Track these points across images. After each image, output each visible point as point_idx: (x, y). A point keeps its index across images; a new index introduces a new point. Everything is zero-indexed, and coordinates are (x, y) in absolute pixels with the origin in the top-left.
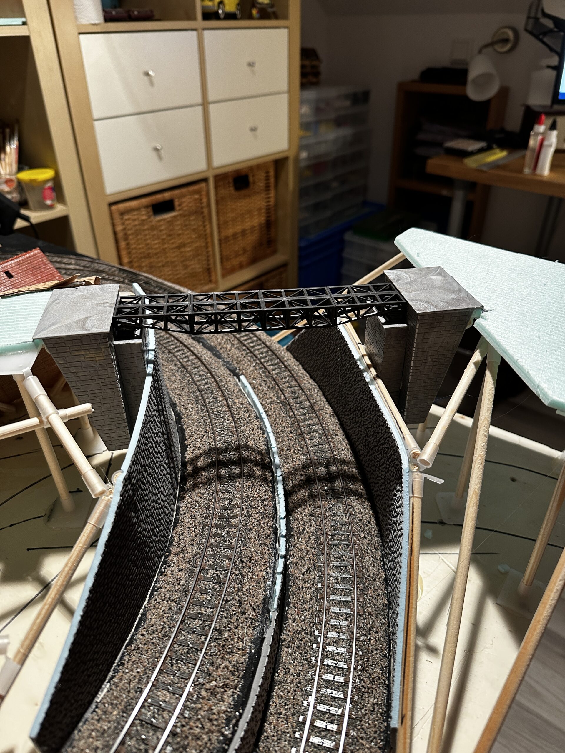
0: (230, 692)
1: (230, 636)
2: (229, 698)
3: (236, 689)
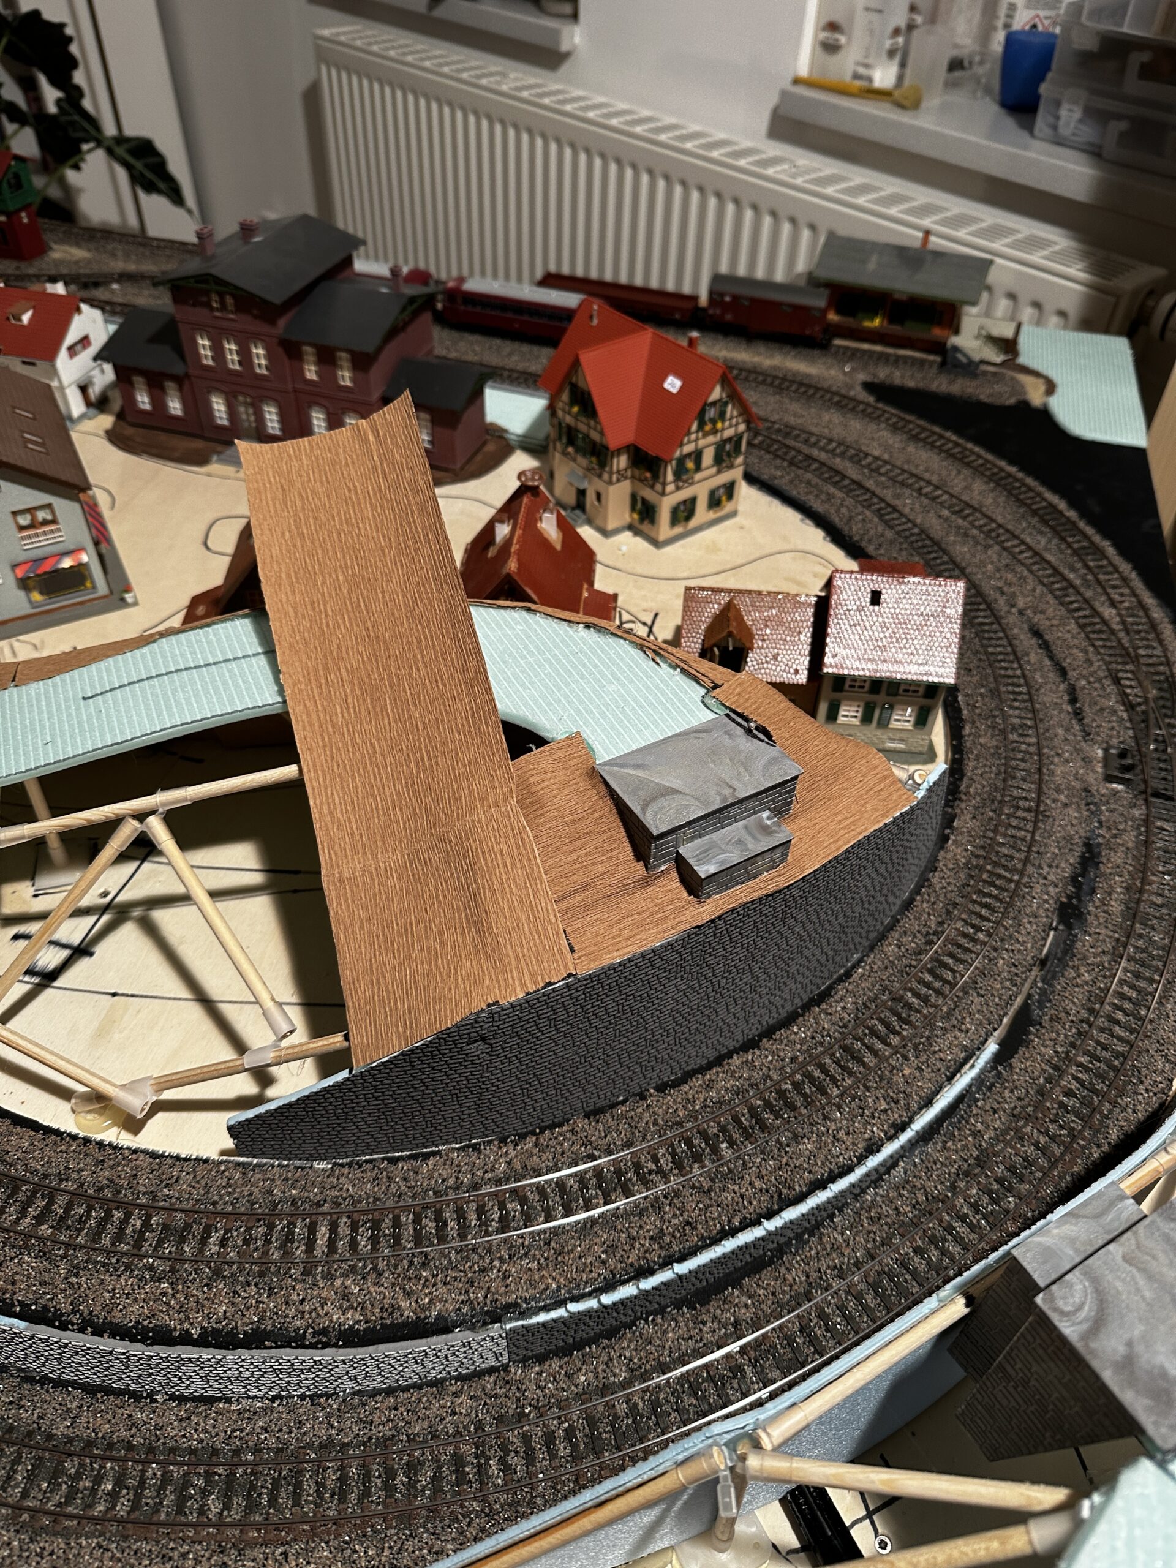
0: (358, 1317)
1: (427, 1280)
2: (350, 1318)
3: (367, 1322)
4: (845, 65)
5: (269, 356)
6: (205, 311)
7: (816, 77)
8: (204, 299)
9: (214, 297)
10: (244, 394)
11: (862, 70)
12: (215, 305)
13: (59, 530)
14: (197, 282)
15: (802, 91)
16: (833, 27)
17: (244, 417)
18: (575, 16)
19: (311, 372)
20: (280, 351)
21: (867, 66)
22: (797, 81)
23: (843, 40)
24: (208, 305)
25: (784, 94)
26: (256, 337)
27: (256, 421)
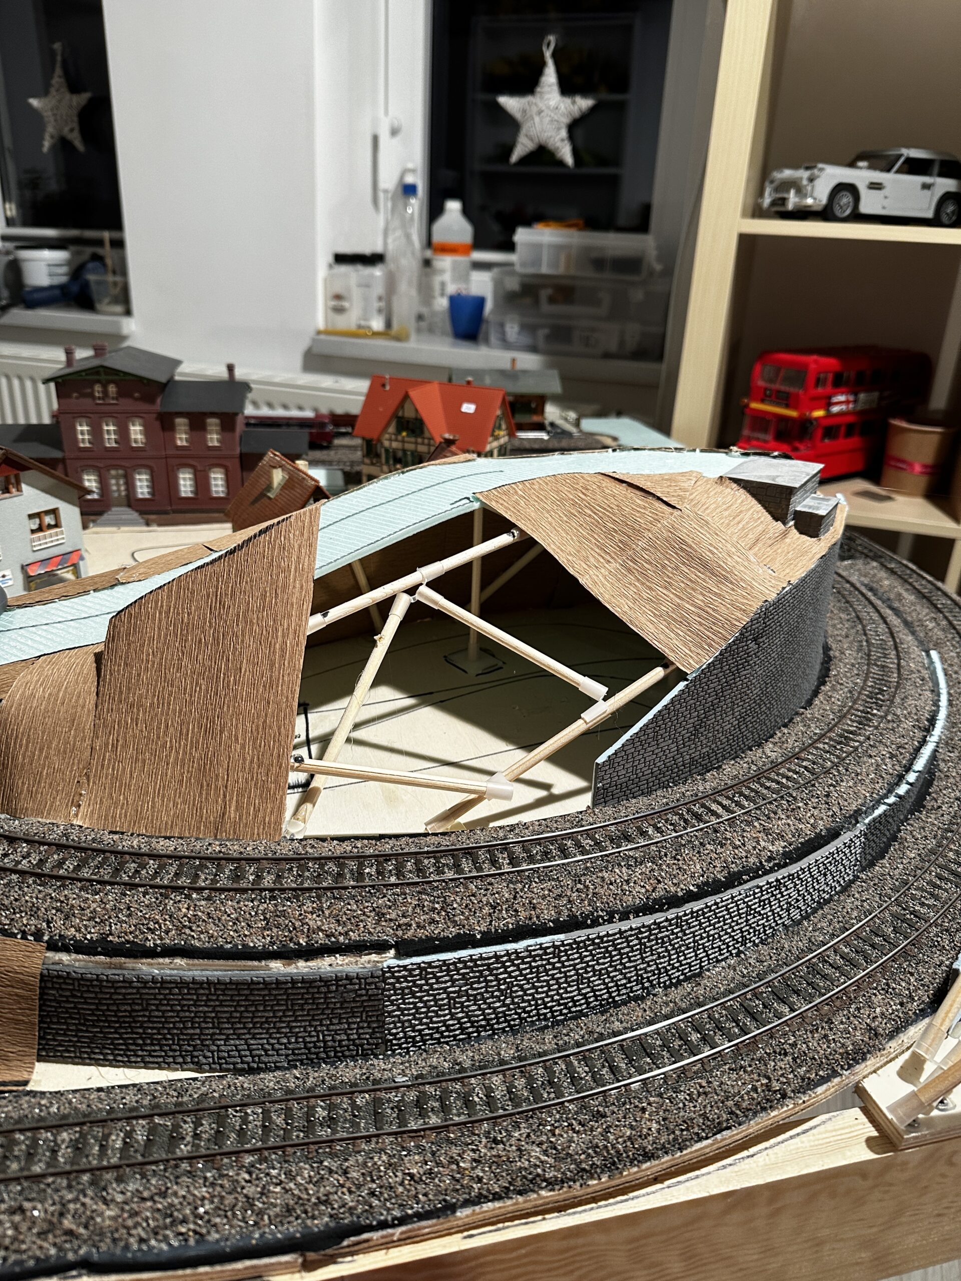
4: (350, 320)
5: (146, 432)
6: (88, 401)
7: (330, 328)
8: (89, 390)
9: (98, 388)
10: (116, 467)
11: (363, 323)
12: (97, 394)
13: (62, 533)
14: (87, 375)
15: (322, 337)
16: (338, 297)
17: (114, 488)
18: (128, 312)
19: (182, 439)
20: (157, 424)
21: (366, 319)
22: (319, 333)
23: (346, 304)
24: (92, 395)
25: (314, 340)
26: (136, 415)
27: (127, 489)
